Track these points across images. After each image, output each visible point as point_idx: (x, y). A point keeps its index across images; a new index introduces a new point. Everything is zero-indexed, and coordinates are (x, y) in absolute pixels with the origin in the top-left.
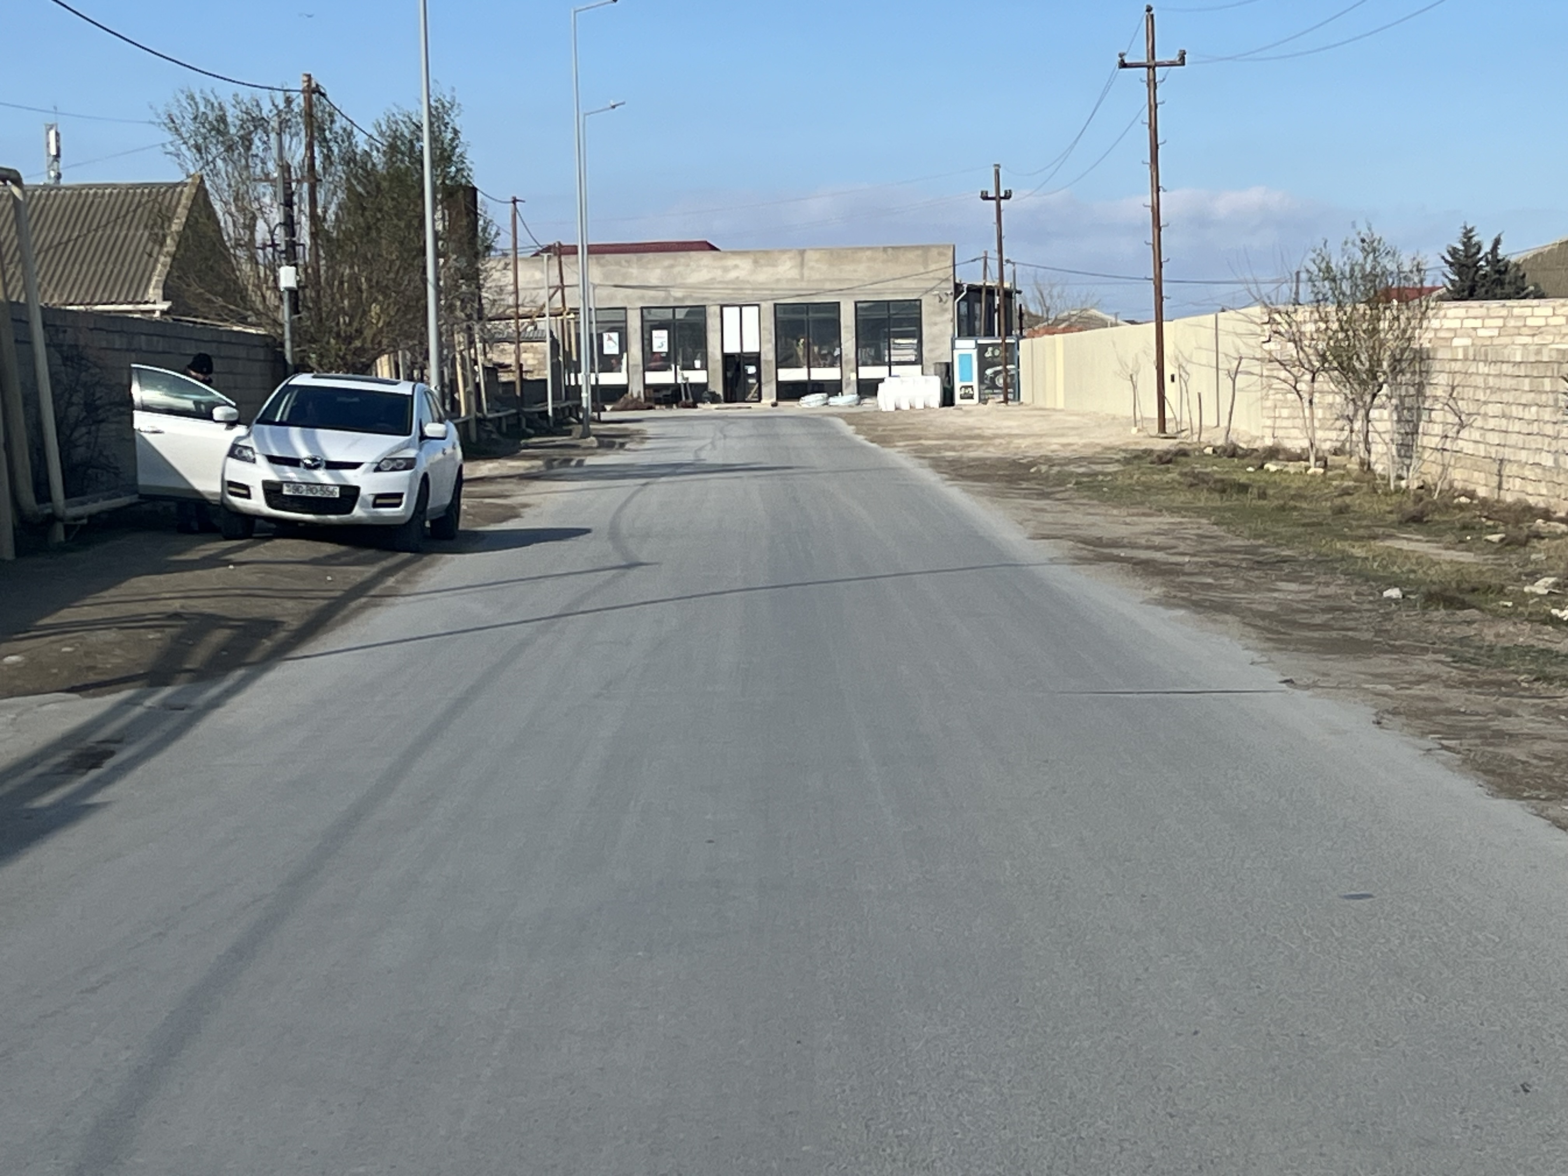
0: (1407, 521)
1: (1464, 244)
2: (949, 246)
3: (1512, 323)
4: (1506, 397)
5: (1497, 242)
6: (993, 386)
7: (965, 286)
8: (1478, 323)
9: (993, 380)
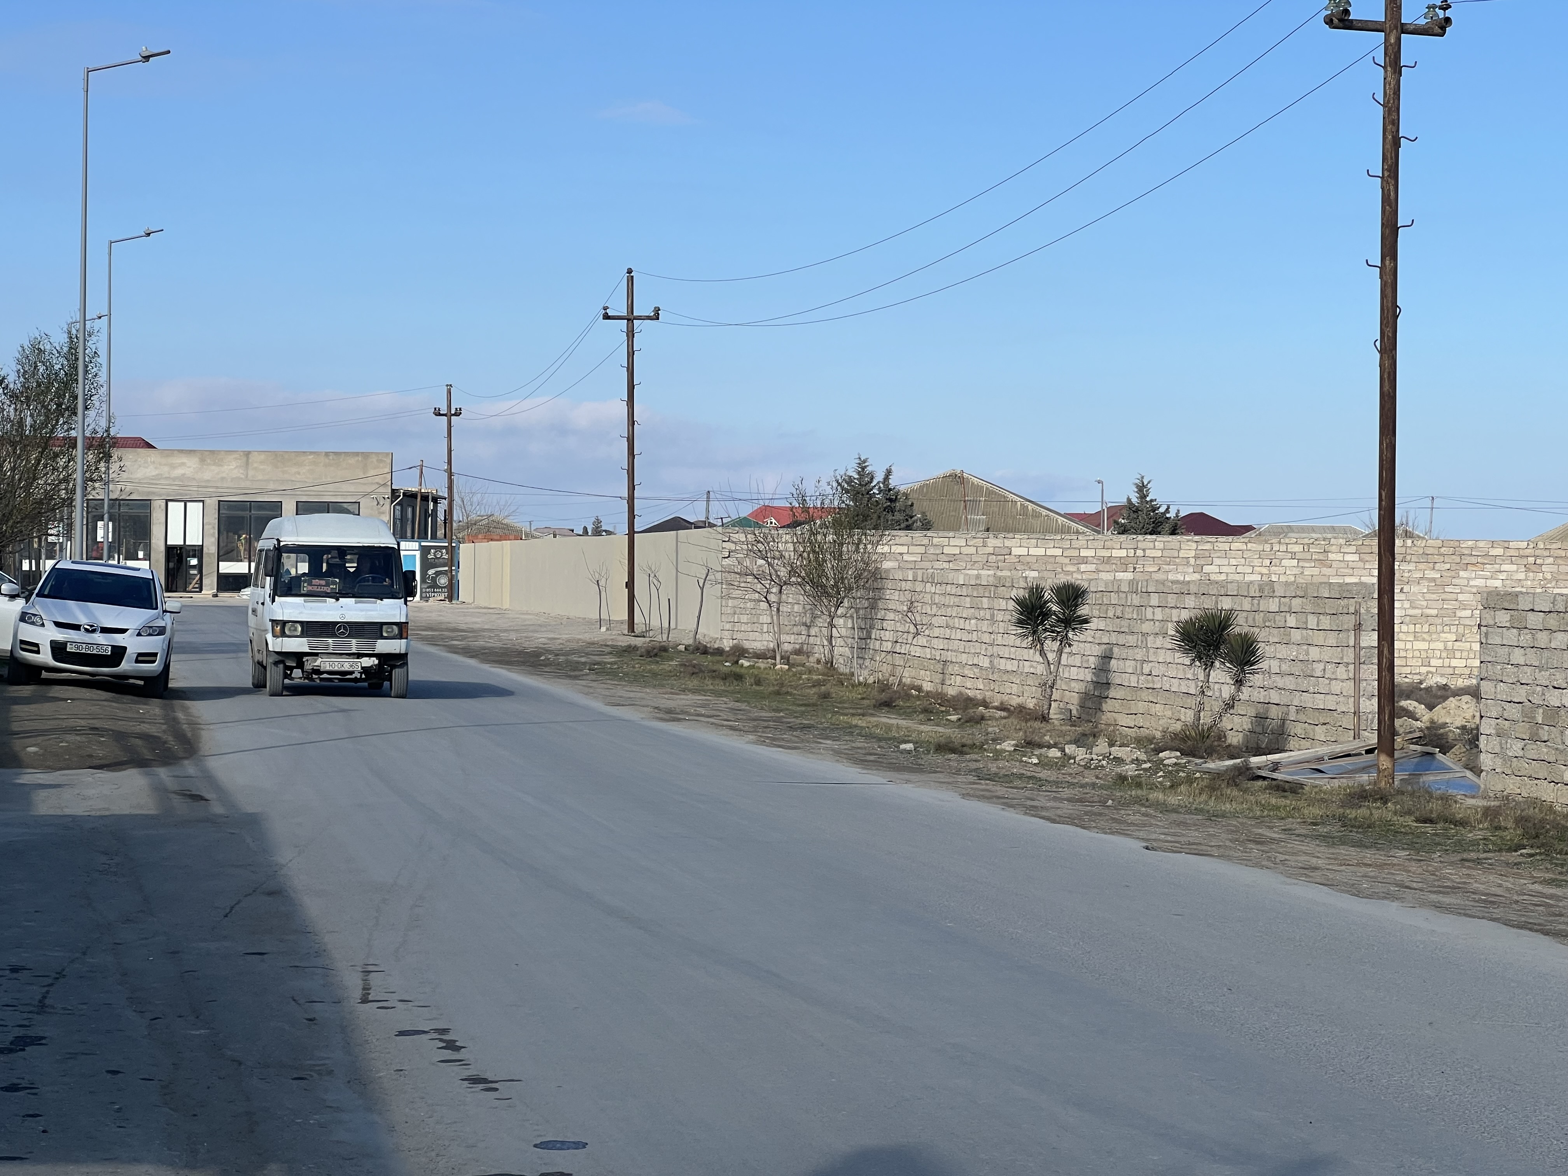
0: (880, 705)
1: (859, 473)
2: (387, 454)
3: (932, 550)
4: (949, 612)
5: (889, 473)
6: (434, 586)
7: (402, 491)
8: (904, 549)
9: (434, 580)
